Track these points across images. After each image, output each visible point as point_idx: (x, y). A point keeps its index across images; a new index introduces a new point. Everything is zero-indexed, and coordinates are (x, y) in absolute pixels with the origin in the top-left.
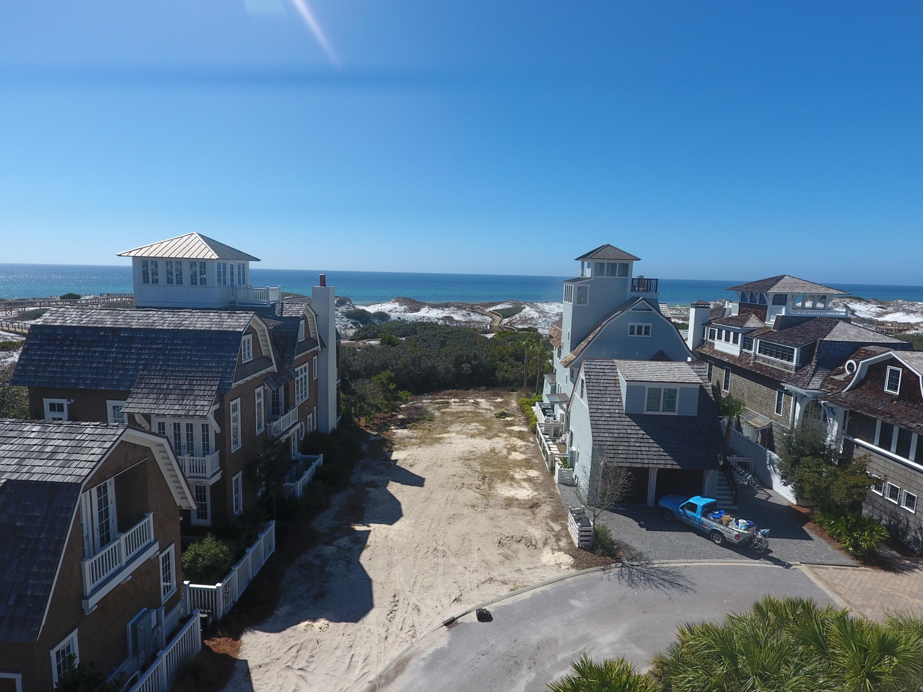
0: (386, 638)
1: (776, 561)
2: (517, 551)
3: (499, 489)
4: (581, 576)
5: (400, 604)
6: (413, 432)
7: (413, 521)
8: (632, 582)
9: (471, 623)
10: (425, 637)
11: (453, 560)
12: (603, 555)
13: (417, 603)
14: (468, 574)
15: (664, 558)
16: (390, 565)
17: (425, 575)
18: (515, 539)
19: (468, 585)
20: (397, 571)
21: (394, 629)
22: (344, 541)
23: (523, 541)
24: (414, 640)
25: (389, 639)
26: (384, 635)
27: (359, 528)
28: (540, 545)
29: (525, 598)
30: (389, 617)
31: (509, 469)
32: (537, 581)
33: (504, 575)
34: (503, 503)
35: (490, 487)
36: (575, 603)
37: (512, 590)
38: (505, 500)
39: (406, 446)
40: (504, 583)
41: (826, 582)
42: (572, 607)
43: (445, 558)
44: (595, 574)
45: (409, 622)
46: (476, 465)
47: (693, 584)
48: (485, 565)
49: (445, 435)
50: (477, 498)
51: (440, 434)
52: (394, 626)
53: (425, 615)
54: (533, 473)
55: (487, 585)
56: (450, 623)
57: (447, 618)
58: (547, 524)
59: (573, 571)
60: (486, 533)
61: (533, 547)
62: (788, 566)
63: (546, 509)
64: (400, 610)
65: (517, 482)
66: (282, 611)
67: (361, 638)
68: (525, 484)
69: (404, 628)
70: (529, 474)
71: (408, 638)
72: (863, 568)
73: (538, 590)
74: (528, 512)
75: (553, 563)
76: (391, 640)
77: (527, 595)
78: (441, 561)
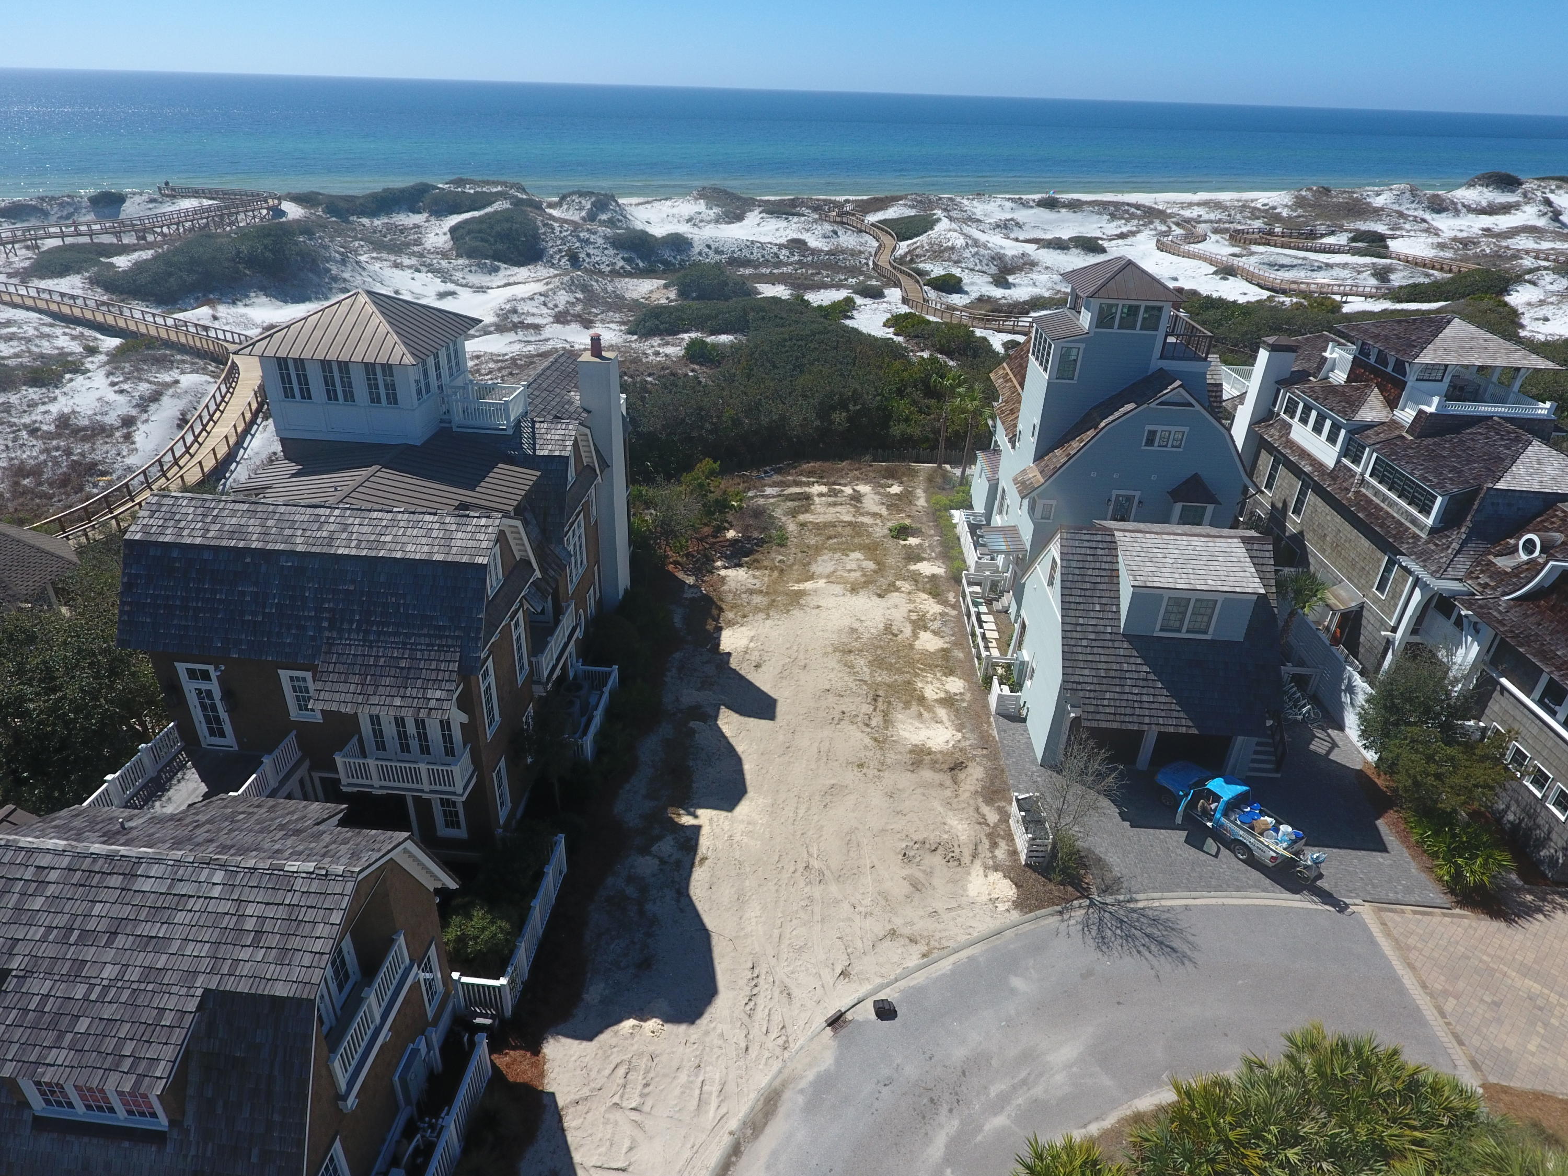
0: (747, 1049)
1: (1327, 897)
2: (929, 874)
3: (900, 726)
4: (1028, 927)
5: (761, 981)
6: (754, 577)
7: (769, 801)
8: (1102, 943)
9: (867, 1022)
10: (801, 1048)
11: (834, 889)
12: (1062, 883)
13: (788, 981)
14: (857, 919)
15: (1155, 889)
16: (741, 900)
17: (794, 921)
18: (927, 846)
19: (859, 944)
20: (753, 912)
21: (757, 1032)
22: (666, 846)
23: (940, 850)
24: (786, 1054)
25: (750, 1050)
26: (743, 1045)
27: (686, 820)
28: (966, 859)
29: (944, 971)
30: (748, 1008)
31: (917, 675)
32: (963, 938)
33: (912, 924)
34: (907, 758)
35: (887, 721)
36: (1017, 982)
37: (924, 956)
38: (911, 752)
39: (744, 616)
40: (913, 940)
41: (1397, 941)
42: (1013, 991)
43: (822, 886)
44: (1048, 921)
45: (777, 1018)
46: (861, 663)
47: (1194, 947)
48: (883, 903)
49: (808, 585)
50: (866, 747)
51: (799, 581)
52: (757, 1025)
53: (798, 1005)
54: (955, 685)
55: (887, 943)
56: (836, 1022)
57: (831, 1012)
58: (977, 809)
59: (1015, 915)
60: (883, 830)
61: (956, 863)
62: (1342, 908)
63: (975, 774)
64: (762, 995)
65: (929, 709)
66: (594, 993)
67: (712, 1049)
68: (942, 713)
69: (770, 1030)
70: (947, 687)
71: (778, 1051)
72: (1457, 911)
73: (963, 955)
74: (946, 778)
75: (985, 898)
76: (753, 1052)
77: (946, 965)
78: (817, 891)
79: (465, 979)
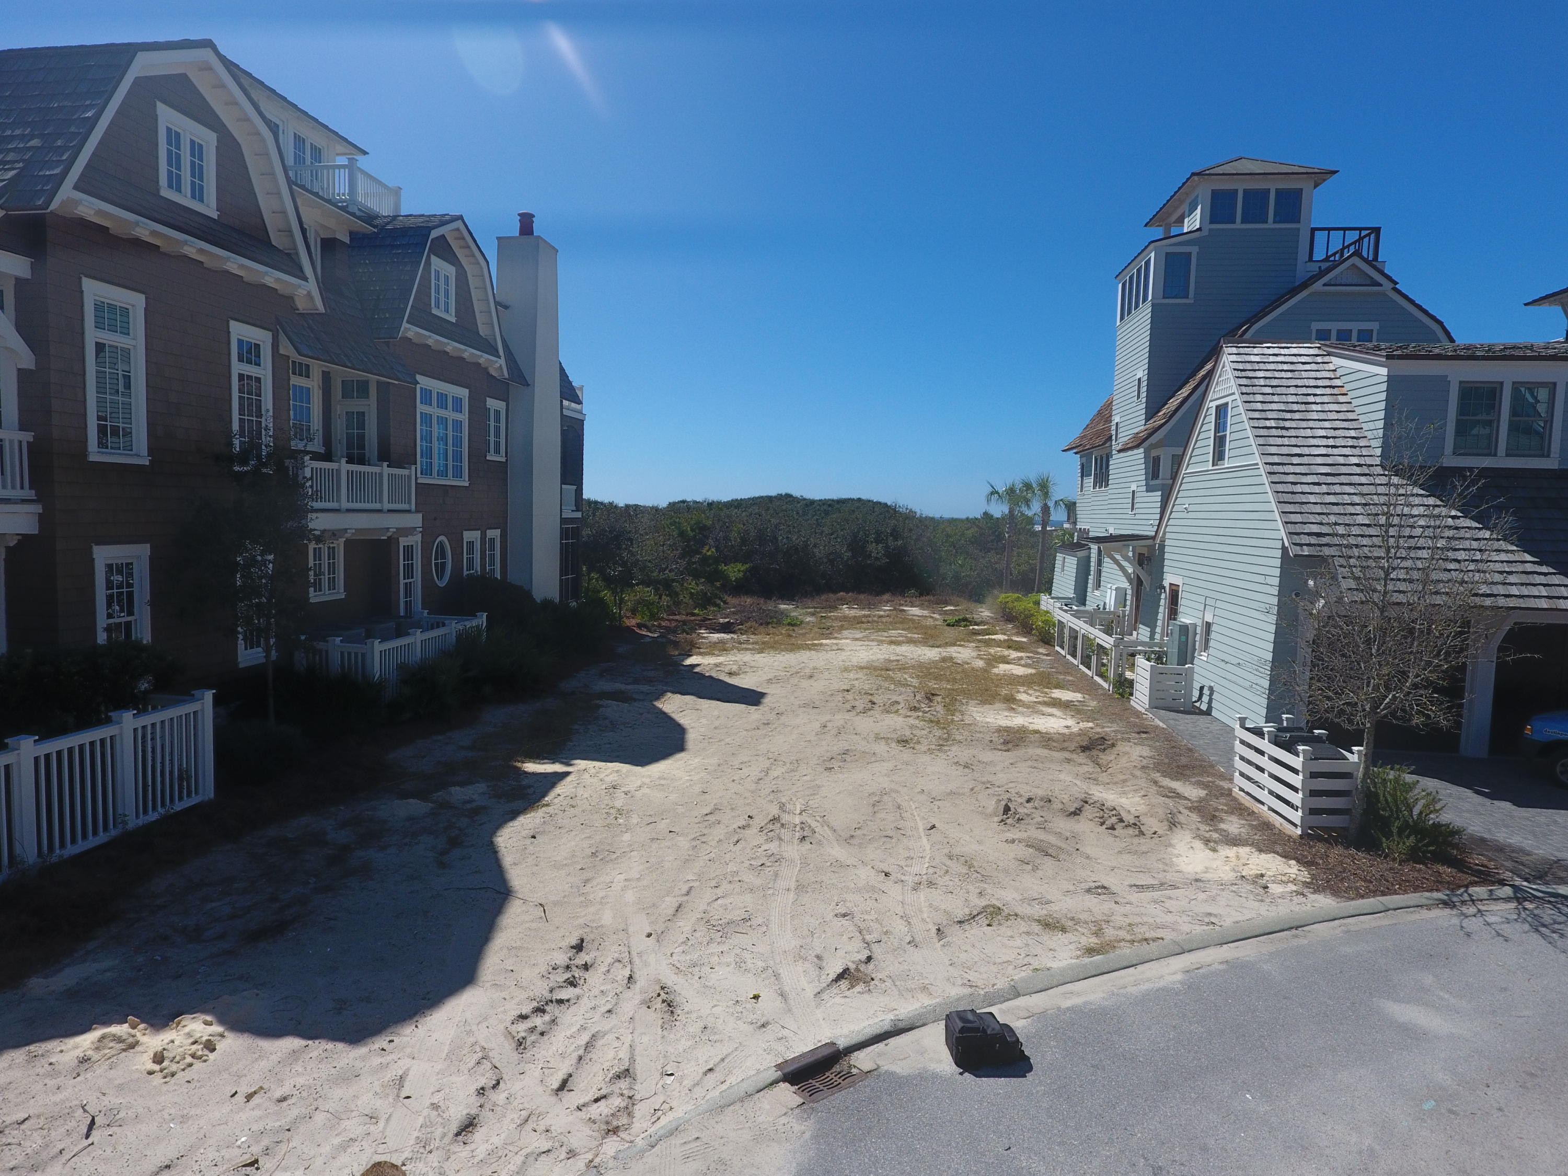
0: (469, 1126)
2: (1072, 839)
3: (976, 714)
4: (1372, 922)
6: (748, 637)
11: (837, 852)
12: (1417, 858)
14: (894, 891)
16: (600, 856)
18: (1057, 805)
19: (899, 927)
20: (623, 873)
21: (526, 1083)
22: (469, 793)
23: (1088, 811)
25: (479, 1135)
26: (457, 1113)
27: (532, 767)
28: (1154, 826)
29: (1162, 984)
30: (523, 1026)
31: (998, 686)
32: (1189, 928)
34: (994, 736)
35: (951, 709)
36: (1408, 1013)
38: (999, 731)
43: (806, 846)
44: (1423, 916)
45: (610, 1056)
46: (906, 677)
48: (964, 870)
49: (826, 641)
50: (912, 727)
52: (534, 1072)
54: (1067, 695)
55: (977, 931)
56: (815, 1072)
57: (800, 1047)
58: (1156, 783)
59: (1324, 902)
61: (1131, 831)
63: (1136, 753)
65: (1027, 706)
68: (1052, 711)
69: (579, 1083)
70: (1053, 695)
73: (1209, 956)
74: (1080, 758)
75: (1227, 876)
77: (1168, 971)
78: (793, 851)
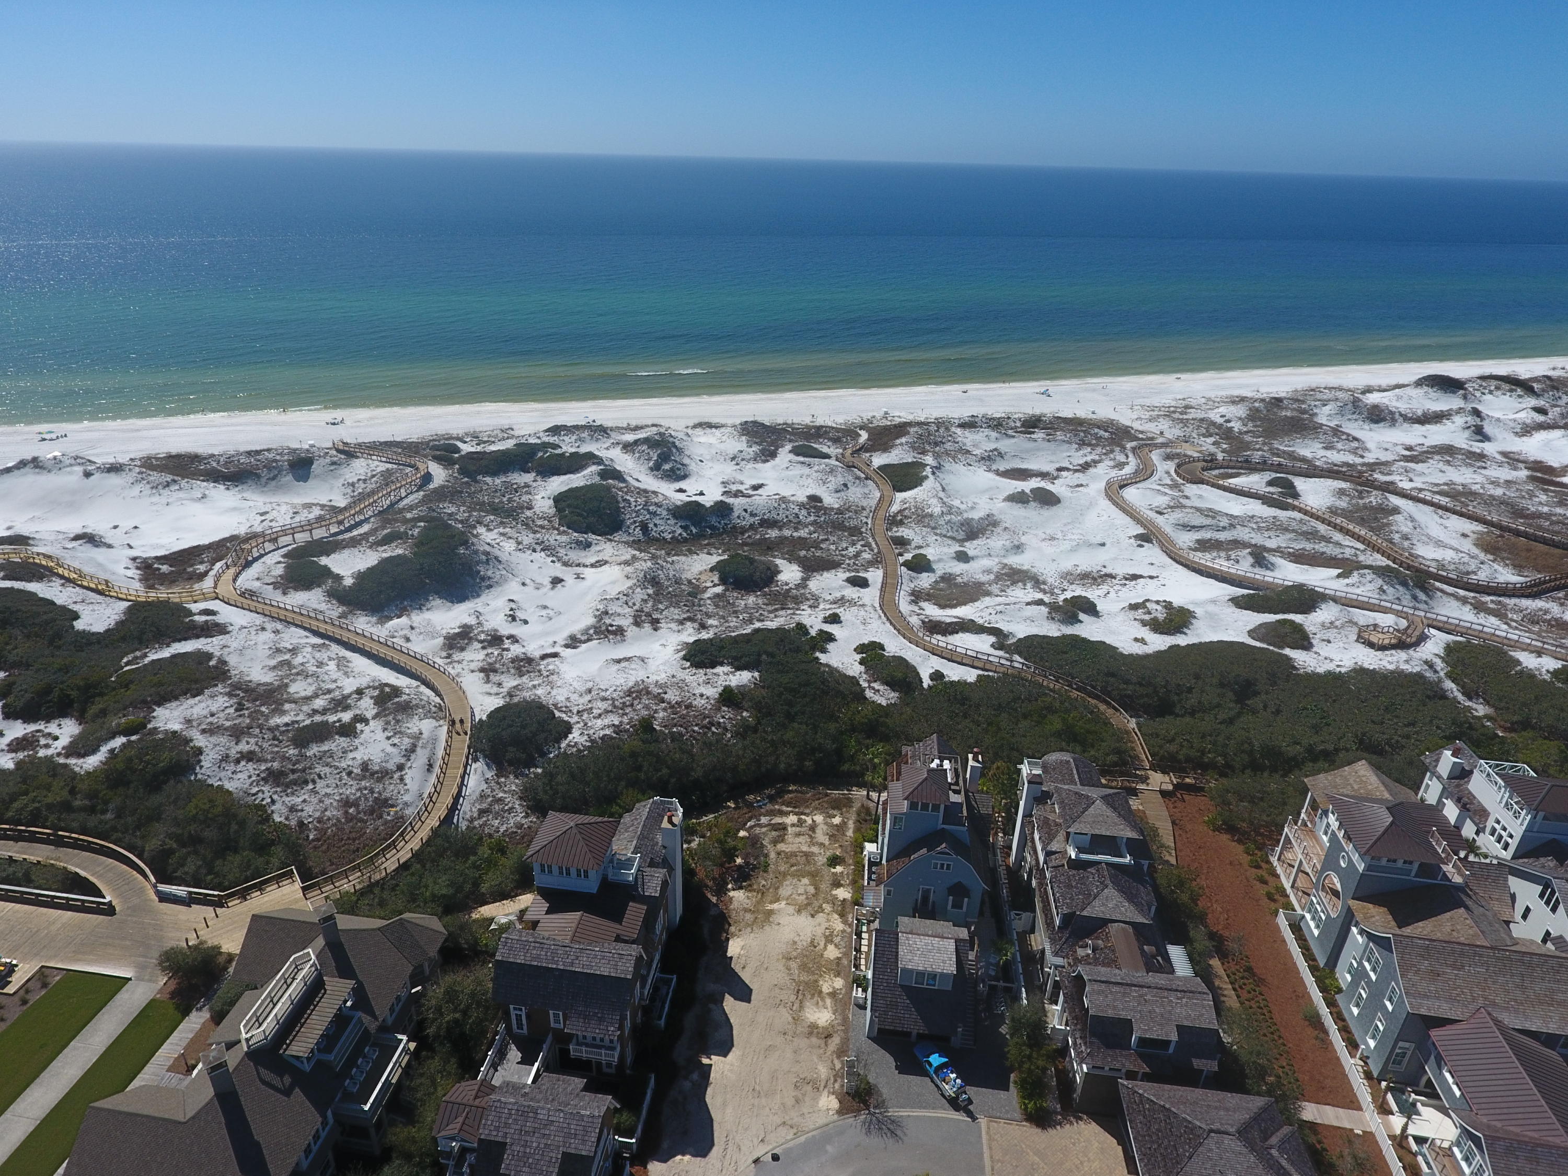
1: (970, 1114)
2: (804, 1095)
3: (807, 1010)
4: (840, 1123)
5: (730, 1142)
6: (748, 898)
7: (741, 1053)
8: (868, 1131)
9: (768, 1162)
10: (742, 1171)
12: (859, 1102)
13: (740, 1143)
15: (897, 1107)
16: (724, 1104)
17: (745, 1116)
19: (770, 1128)
20: (729, 1110)
21: (726, 1163)
22: (695, 1076)
24: (736, 1173)
26: (720, 1167)
27: (705, 1061)
28: (821, 1089)
30: (723, 1154)
31: (821, 976)
32: (812, 1127)
33: (792, 1119)
34: (806, 1030)
36: (829, 1148)
37: (795, 1134)
38: (809, 1026)
39: (740, 930)
40: (792, 1127)
41: (990, 1136)
42: (826, 1152)
44: (850, 1120)
45: (734, 1159)
47: (905, 1134)
49: (775, 906)
51: (771, 902)
52: (726, 1161)
53: (743, 1153)
54: (839, 983)
55: (781, 1128)
56: (756, 1161)
57: (755, 1157)
59: (836, 1117)
60: (789, 1071)
62: (974, 1118)
63: (836, 1041)
64: (729, 1148)
65: (823, 999)
66: (665, 1145)
67: (710, 1168)
68: (828, 1001)
69: (731, 1163)
71: (733, 1172)
72: (1024, 1123)
73: (810, 1134)
74: (822, 1042)
75: (825, 1108)
76: (724, 1172)
77: (803, 1139)
78: (756, 1101)
79: (620, 1139)
